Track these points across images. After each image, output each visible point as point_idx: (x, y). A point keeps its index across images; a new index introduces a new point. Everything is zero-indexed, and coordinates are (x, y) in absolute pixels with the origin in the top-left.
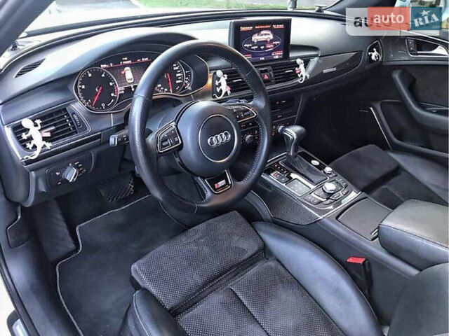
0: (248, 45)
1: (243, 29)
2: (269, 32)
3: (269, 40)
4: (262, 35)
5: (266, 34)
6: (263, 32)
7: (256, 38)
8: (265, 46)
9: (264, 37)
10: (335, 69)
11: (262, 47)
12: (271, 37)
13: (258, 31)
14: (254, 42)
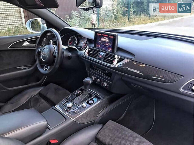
0: (99, 41)
1: (98, 34)
2: (107, 39)
3: (107, 42)
4: (105, 39)
5: (106, 39)
6: (105, 38)
7: (102, 39)
8: (105, 44)
9: (105, 40)
10: (143, 74)
11: (104, 44)
12: (108, 40)
13: (103, 37)
14: (101, 41)
